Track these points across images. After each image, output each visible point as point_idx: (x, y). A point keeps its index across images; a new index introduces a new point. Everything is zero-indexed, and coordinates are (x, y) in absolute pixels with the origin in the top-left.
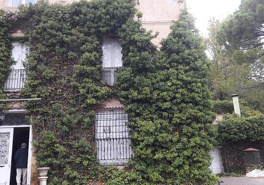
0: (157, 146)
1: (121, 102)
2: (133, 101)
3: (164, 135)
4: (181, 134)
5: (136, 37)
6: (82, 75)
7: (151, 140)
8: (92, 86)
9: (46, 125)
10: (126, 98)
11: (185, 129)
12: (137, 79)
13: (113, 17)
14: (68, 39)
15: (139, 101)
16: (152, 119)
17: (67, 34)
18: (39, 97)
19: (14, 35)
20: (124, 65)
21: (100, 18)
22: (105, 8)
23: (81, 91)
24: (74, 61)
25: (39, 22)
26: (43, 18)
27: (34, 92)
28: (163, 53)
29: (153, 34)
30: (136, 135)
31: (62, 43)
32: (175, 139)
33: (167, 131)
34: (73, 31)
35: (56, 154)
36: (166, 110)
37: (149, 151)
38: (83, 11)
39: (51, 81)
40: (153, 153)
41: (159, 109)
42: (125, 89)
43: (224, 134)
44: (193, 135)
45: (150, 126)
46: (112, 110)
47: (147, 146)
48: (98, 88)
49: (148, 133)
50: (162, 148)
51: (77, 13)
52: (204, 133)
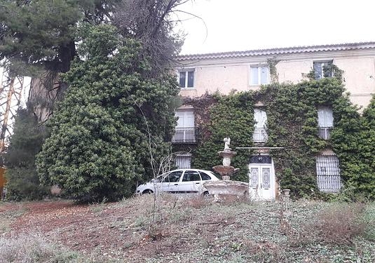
0: (361, 180)
1: (335, 152)
2: (344, 151)
3: (367, 174)
5: (347, 109)
6: (307, 133)
7: (358, 176)
8: (314, 140)
9: (283, 163)
10: (339, 149)
12: (347, 137)
13: (328, 93)
14: (296, 109)
15: (348, 151)
16: (357, 163)
17: (296, 105)
18: (278, 146)
19: (256, 105)
20: (335, 126)
21: (319, 94)
22: (322, 87)
23: (307, 143)
24: (299, 123)
25: (274, 96)
26: (278, 94)
27: (275, 143)
28: (365, 118)
29: (358, 107)
30: (346, 173)
31: (292, 111)
33: (369, 172)
34: (300, 103)
35: (293, 182)
36: (367, 157)
37: (356, 183)
38: (306, 89)
39: (285, 136)
40: (359, 185)
41: (363, 157)
42: (338, 143)
45: (356, 168)
46: (327, 156)
47: (355, 180)
48: (319, 142)
49: (355, 172)
50: (365, 182)
51: (301, 90)
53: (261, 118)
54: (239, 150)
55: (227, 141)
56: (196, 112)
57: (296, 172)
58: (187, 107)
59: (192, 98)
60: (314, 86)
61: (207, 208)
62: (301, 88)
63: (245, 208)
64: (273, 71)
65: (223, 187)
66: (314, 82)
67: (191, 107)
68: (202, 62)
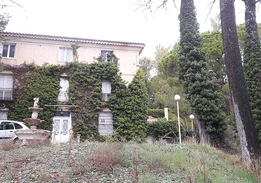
0: (125, 128)
1: (110, 109)
2: (116, 109)
3: (128, 124)
4: (135, 124)
5: (119, 83)
6: (94, 96)
7: (123, 125)
8: (99, 101)
9: (78, 117)
10: (113, 107)
11: (136, 122)
12: (118, 100)
13: (109, 72)
14: (89, 80)
15: (118, 109)
16: (123, 117)
17: (89, 78)
18: (75, 105)
19: (62, 75)
20: (112, 93)
21: (103, 72)
22: (105, 67)
23: (94, 103)
24: (90, 90)
25: (75, 70)
26: (78, 69)
27: (73, 102)
28: (129, 89)
29: (126, 82)
30: (116, 123)
31: (86, 81)
32: (132, 126)
33: (129, 122)
34: (91, 77)
35: (83, 129)
36: (129, 114)
37: (122, 130)
38: (96, 68)
39: (80, 98)
40: (123, 131)
41: (127, 113)
42: (113, 104)
43: (155, 129)
44: (139, 124)
45: (123, 120)
46: (106, 112)
47: (121, 127)
48: (101, 102)
49: (122, 123)
50: (127, 129)
52: (143, 124)
53: (64, 85)
54: (47, 107)
55: (37, 100)
56: (14, 76)
57: (86, 122)
58: (7, 72)
59: (12, 66)
60: (101, 67)
61: (15, 150)
62: (93, 67)
63: (45, 149)
64: (75, 53)
65: (30, 134)
66: (101, 64)
67: (11, 72)
68: (23, 40)
